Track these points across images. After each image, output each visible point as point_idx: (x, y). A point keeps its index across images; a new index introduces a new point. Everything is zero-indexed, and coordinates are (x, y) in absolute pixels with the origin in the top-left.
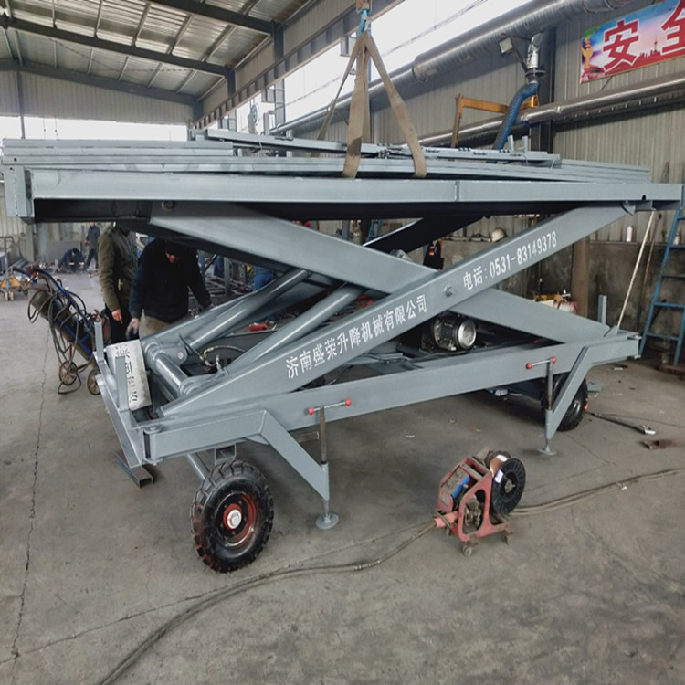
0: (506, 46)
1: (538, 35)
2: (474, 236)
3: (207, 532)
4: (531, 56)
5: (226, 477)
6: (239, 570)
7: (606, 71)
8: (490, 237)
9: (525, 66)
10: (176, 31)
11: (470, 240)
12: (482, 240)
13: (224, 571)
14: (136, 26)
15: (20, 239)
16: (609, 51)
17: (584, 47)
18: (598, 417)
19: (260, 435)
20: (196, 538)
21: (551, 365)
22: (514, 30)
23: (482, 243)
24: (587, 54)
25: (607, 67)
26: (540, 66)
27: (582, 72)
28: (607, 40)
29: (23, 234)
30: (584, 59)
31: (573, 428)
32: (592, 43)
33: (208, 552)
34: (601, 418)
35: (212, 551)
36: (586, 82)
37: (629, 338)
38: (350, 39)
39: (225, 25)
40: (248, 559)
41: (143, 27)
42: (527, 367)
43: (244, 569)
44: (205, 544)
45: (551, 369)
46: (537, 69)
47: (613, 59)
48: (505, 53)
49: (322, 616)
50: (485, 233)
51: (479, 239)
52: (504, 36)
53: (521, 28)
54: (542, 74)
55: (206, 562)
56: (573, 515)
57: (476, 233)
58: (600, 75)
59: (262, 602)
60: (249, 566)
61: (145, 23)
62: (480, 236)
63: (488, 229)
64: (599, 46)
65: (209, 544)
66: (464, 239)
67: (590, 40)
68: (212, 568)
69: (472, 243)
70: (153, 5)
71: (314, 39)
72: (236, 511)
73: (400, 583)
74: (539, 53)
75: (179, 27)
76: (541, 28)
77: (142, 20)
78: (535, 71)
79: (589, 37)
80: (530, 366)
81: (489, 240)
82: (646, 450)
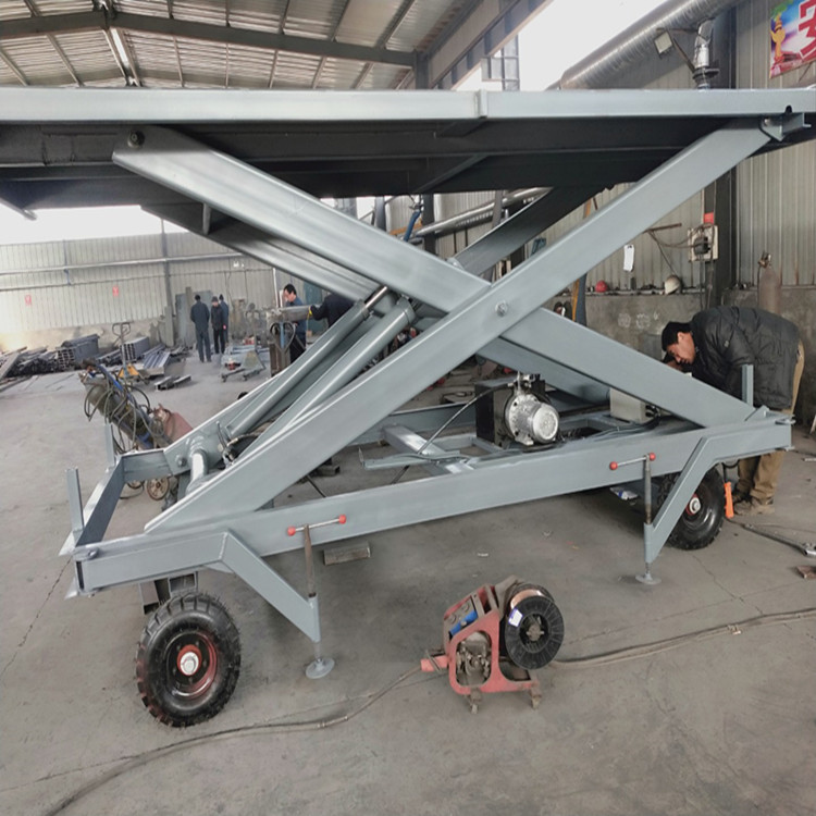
0: (664, 44)
1: (706, 23)
2: (644, 288)
3: (152, 678)
4: (699, 52)
5: (174, 613)
6: (197, 726)
7: (803, 57)
8: (663, 288)
9: (692, 67)
10: (311, 78)
11: (639, 294)
12: (653, 293)
13: (176, 725)
14: (268, 78)
15: (159, 323)
16: (806, 30)
17: (773, 29)
18: (748, 529)
19: (220, 561)
20: (139, 684)
21: (647, 464)
22: (675, 22)
23: (653, 297)
24: (777, 37)
25: (804, 51)
26: (712, 63)
27: (773, 62)
28: (803, 15)
29: (162, 317)
30: (774, 44)
31: (706, 545)
32: (784, 21)
33: (155, 702)
34: (753, 531)
35: (160, 702)
36: (778, 75)
37: (777, 423)
38: (492, 61)
39: (363, 64)
40: (209, 712)
41: (274, 78)
42: (611, 468)
43: (203, 724)
44: (150, 692)
45: (647, 469)
46: (707, 67)
47: (811, 40)
48: (663, 53)
49: (260, 794)
50: (657, 284)
51: (650, 292)
52: (660, 32)
53: (684, 18)
54: (716, 73)
55: (153, 713)
56: (648, 672)
57: (647, 284)
58: (795, 63)
59: (201, 769)
60: (210, 721)
61: (276, 73)
62: (652, 287)
63: (661, 278)
64: (793, 25)
65: (156, 694)
66: (632, 292)
67: (780, 19)
68: (162, 721)
69: (641, 297)
70: (281, 52)
71: (455, 65)
72: (192, 654)
73: (376, 756)
74: (710, 47)
75: (313, 73)
76: (710, 15)
77: (272, 71)
78: (705, 70)
79: (780, 14)
80: (614, 466)
81: (661, 293)
82: (798, 578)
